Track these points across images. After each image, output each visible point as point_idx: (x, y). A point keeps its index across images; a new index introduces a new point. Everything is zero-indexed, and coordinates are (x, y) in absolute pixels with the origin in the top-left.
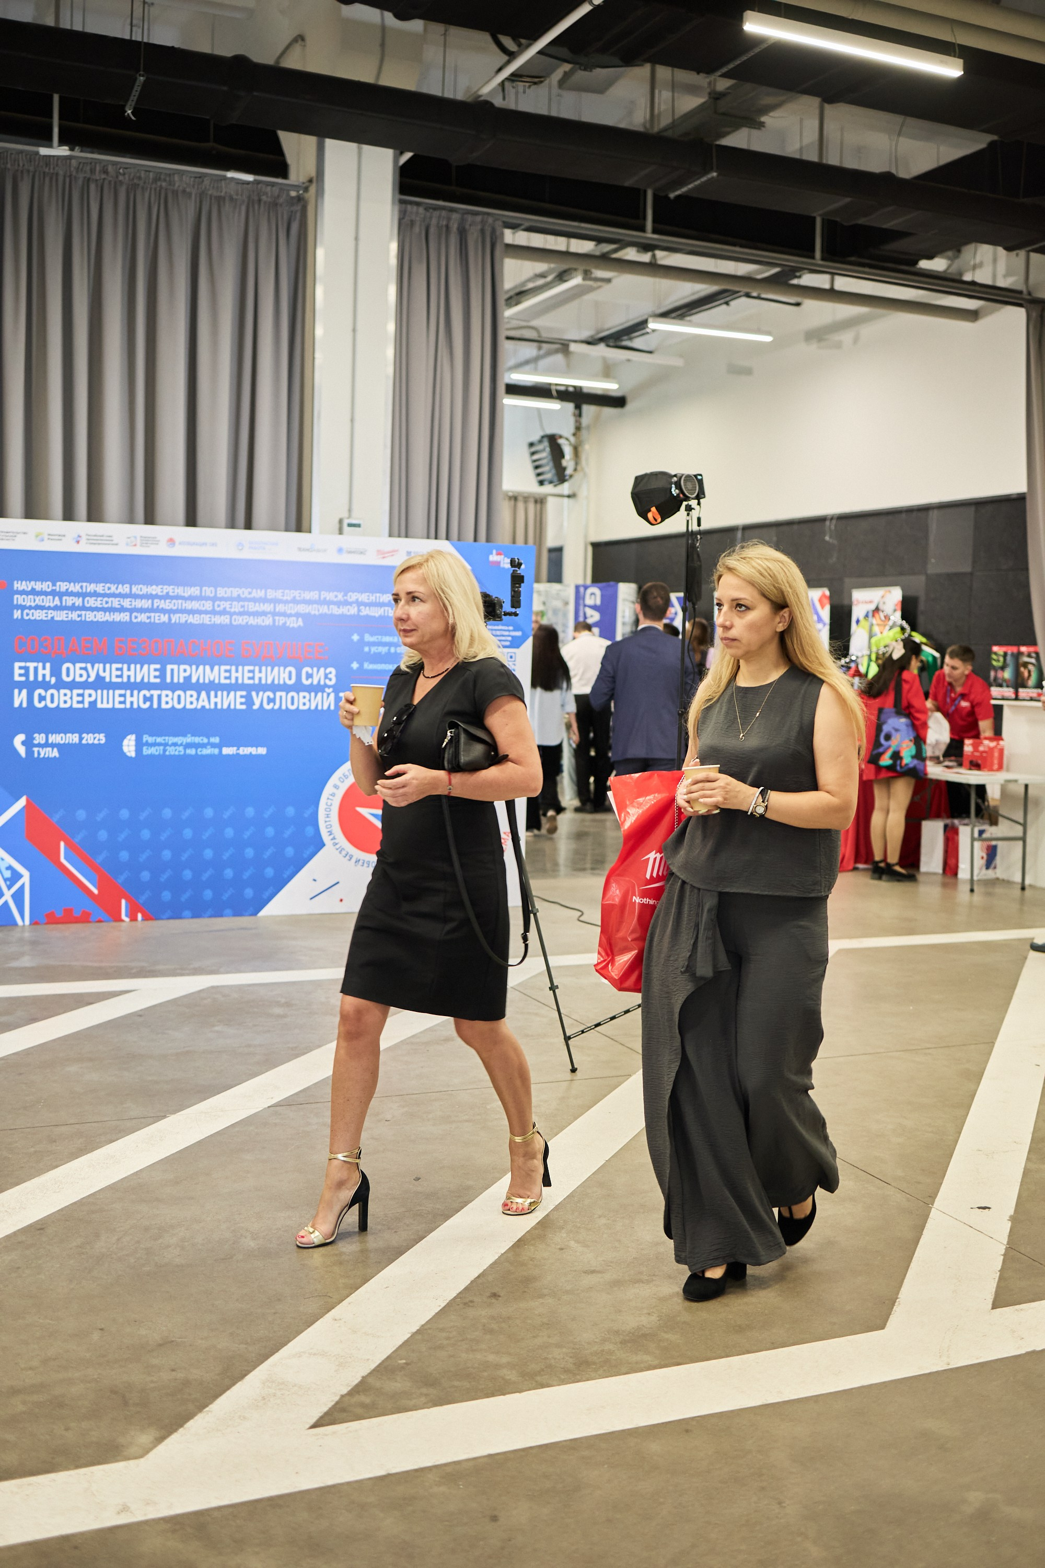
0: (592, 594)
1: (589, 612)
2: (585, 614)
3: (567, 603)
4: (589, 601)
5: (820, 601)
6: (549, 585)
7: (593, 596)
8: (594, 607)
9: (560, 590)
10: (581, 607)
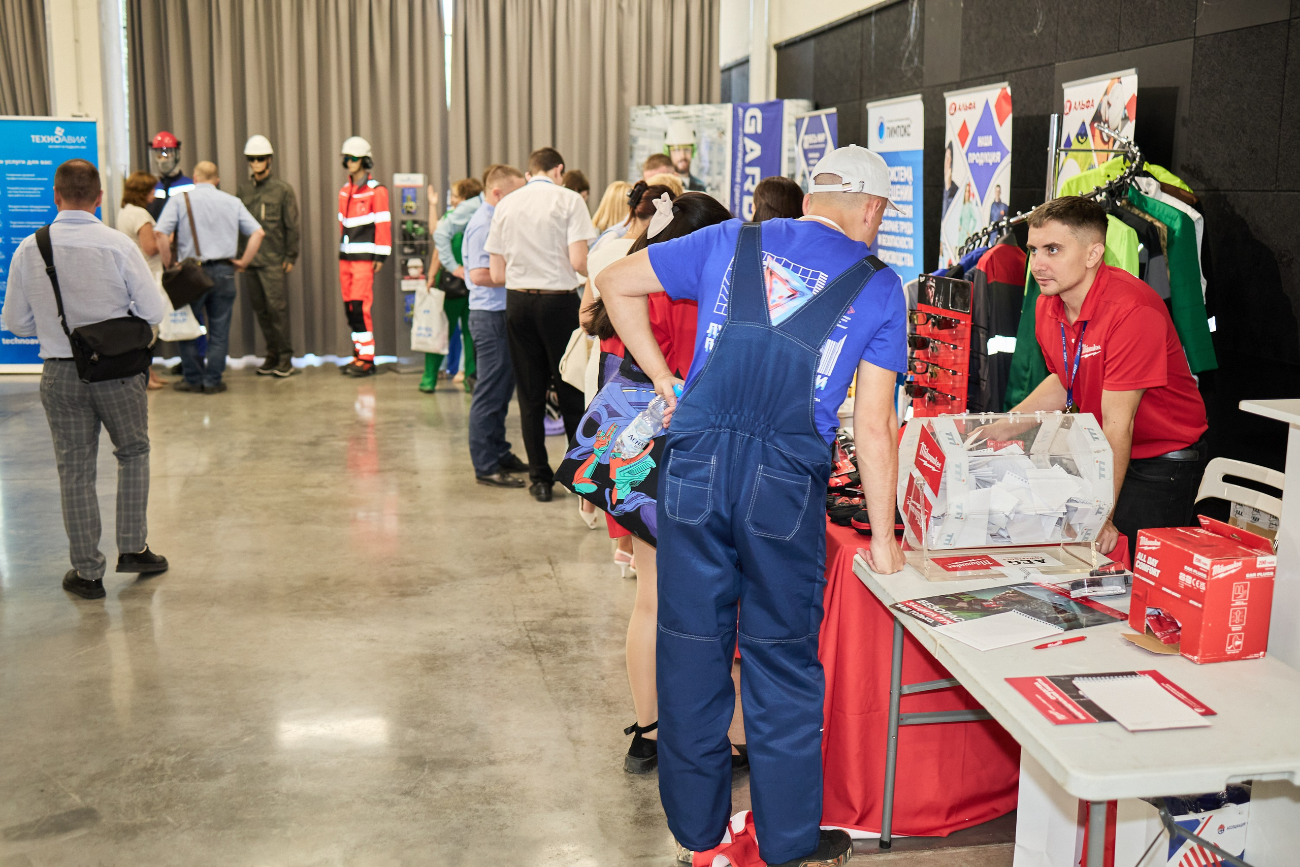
0: (753, 117)
1: (750, 144)
2: (744, 146)
3: (723, 133)
4: (749, 129)
5: (998, 106)
6: (699, 107)
7: (753, 120)
8: (754, 137)
9: (713, 114)
10: (740, 138)
